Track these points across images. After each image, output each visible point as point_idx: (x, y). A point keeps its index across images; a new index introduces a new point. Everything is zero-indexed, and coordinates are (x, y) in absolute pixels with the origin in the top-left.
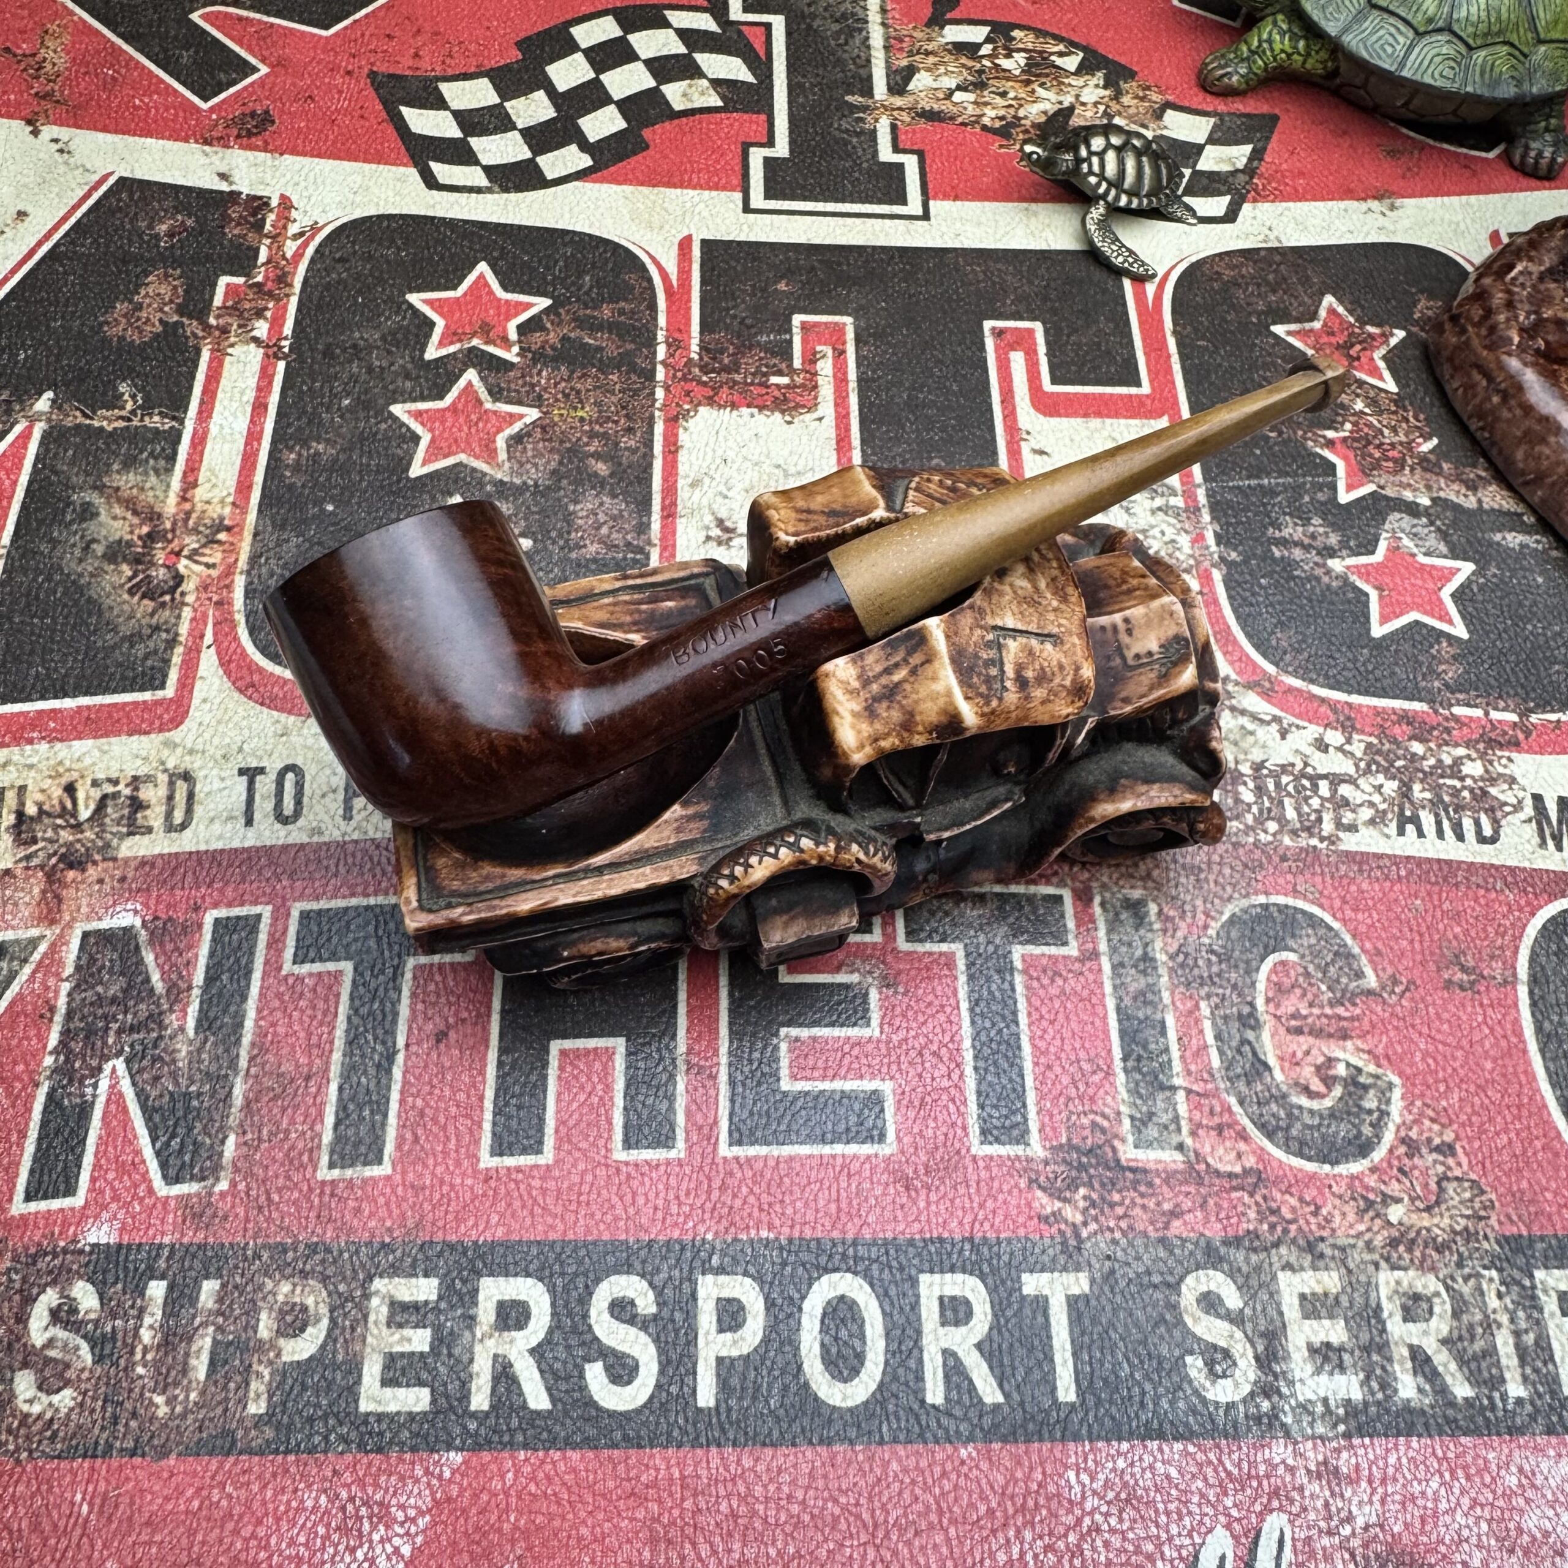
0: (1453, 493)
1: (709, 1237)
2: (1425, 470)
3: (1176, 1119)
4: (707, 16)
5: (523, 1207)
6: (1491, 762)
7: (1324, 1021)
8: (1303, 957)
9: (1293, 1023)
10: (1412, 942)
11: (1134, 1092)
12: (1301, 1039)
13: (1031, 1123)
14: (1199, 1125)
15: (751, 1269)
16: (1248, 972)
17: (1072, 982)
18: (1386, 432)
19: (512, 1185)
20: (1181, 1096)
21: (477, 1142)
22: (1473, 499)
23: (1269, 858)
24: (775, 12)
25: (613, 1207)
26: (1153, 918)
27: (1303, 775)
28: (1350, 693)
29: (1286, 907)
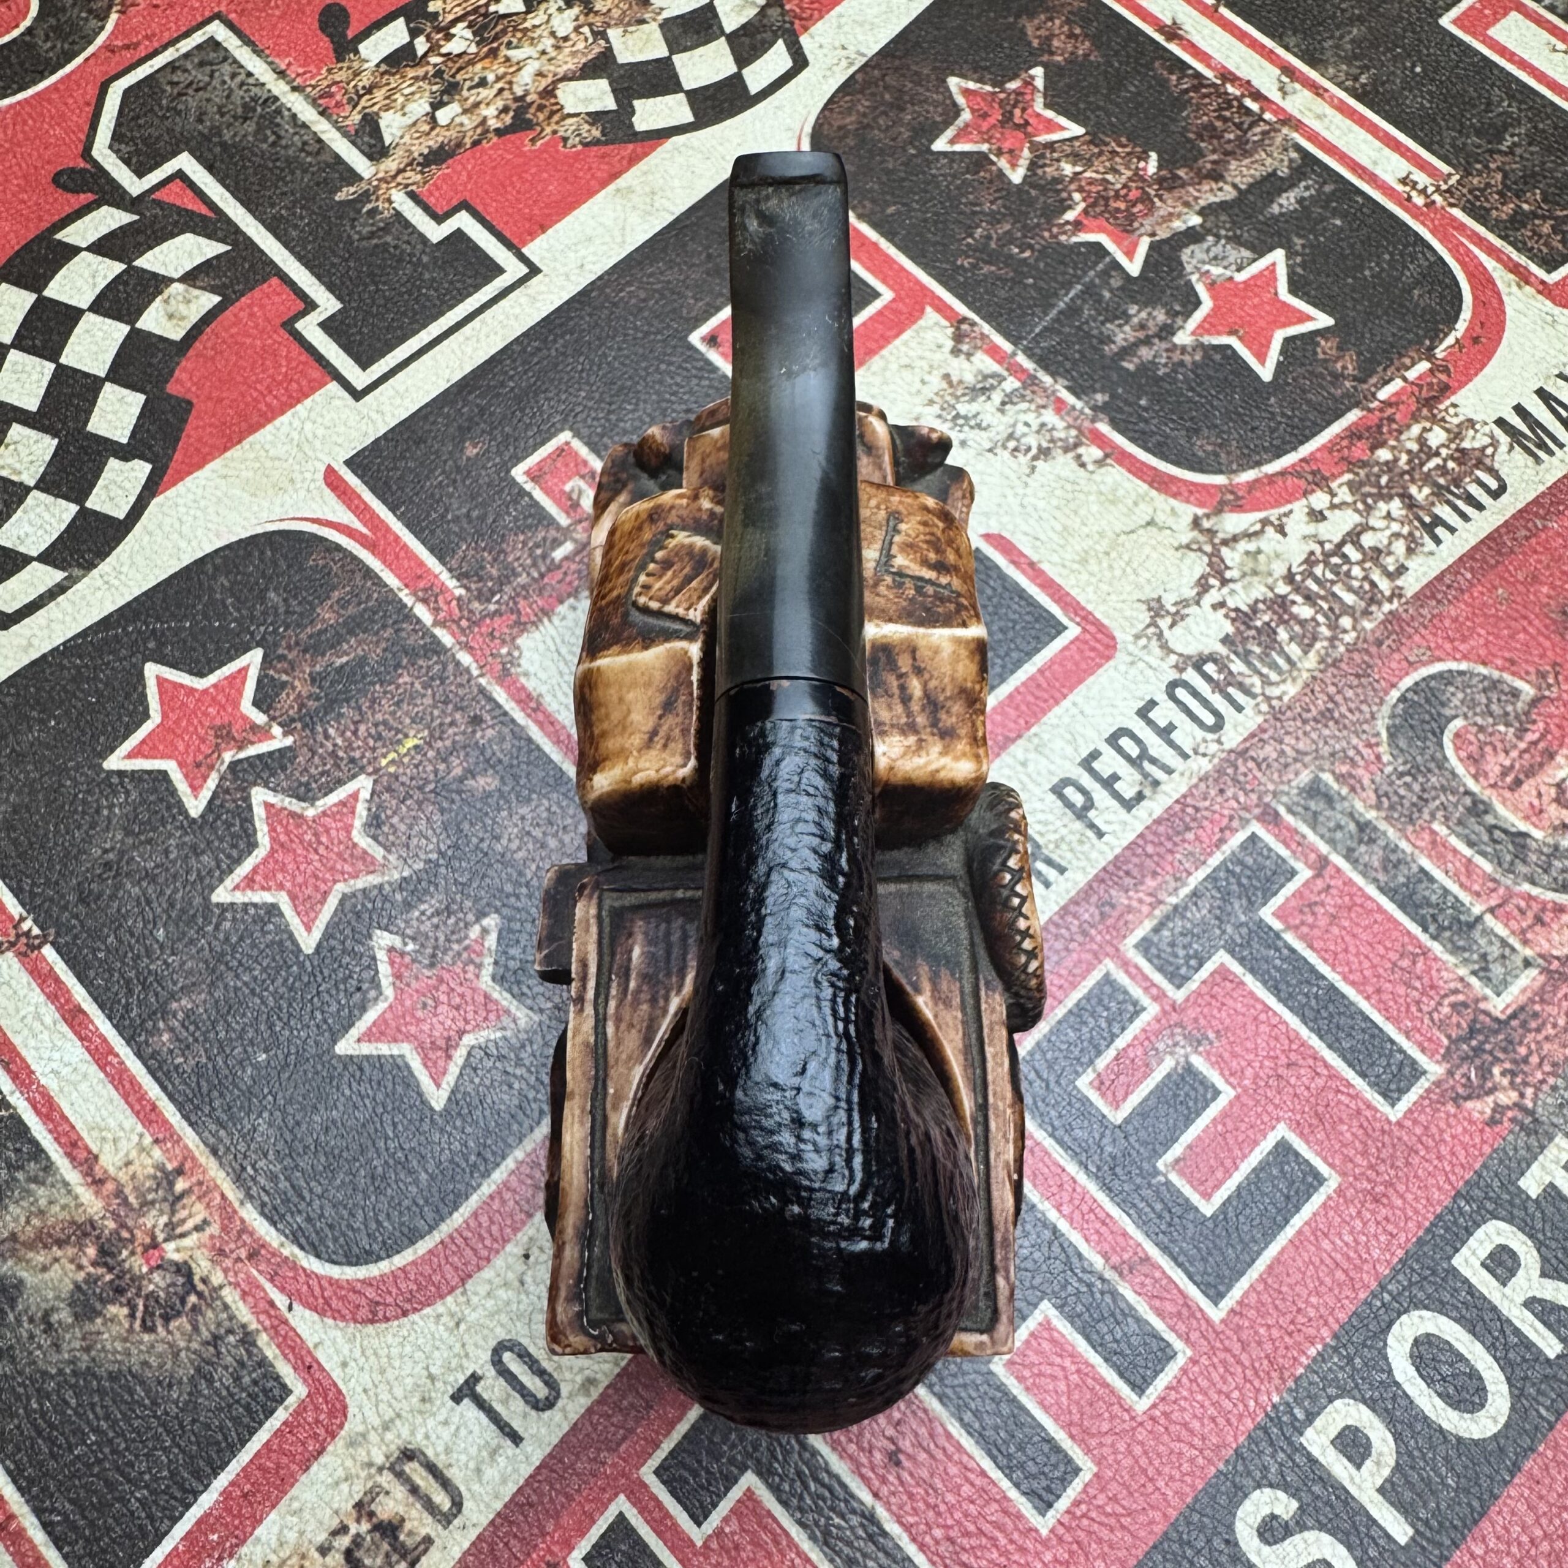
0: (1209, 194)
1: (1276, 1399)
2: (1169, 189)
3: (1504, 943)
4: (105, 209)
5: (1112, 1530)
6: (1443, 420)
7: (1527, 756)
8: (1466, 716)
9: (1508, 780)
10: (1524, 629)
11: (1456, 949)
12: (1525, 787)
14: (1523, 932)
15: (1332, 1391)
16: (1440, 767)
17: (1328, 900)
18: (1110, 177)
19: (1085, 1522)
20: (1489, 920)
21: (1019, 1516)
22: (1227, 188)
23: (1367, 651)
24: (174, 154)
25: (1180, 1454)
26: (1336, 786)
27: (1327, 555)
28: (1295, 449)
29: (1417, 684)
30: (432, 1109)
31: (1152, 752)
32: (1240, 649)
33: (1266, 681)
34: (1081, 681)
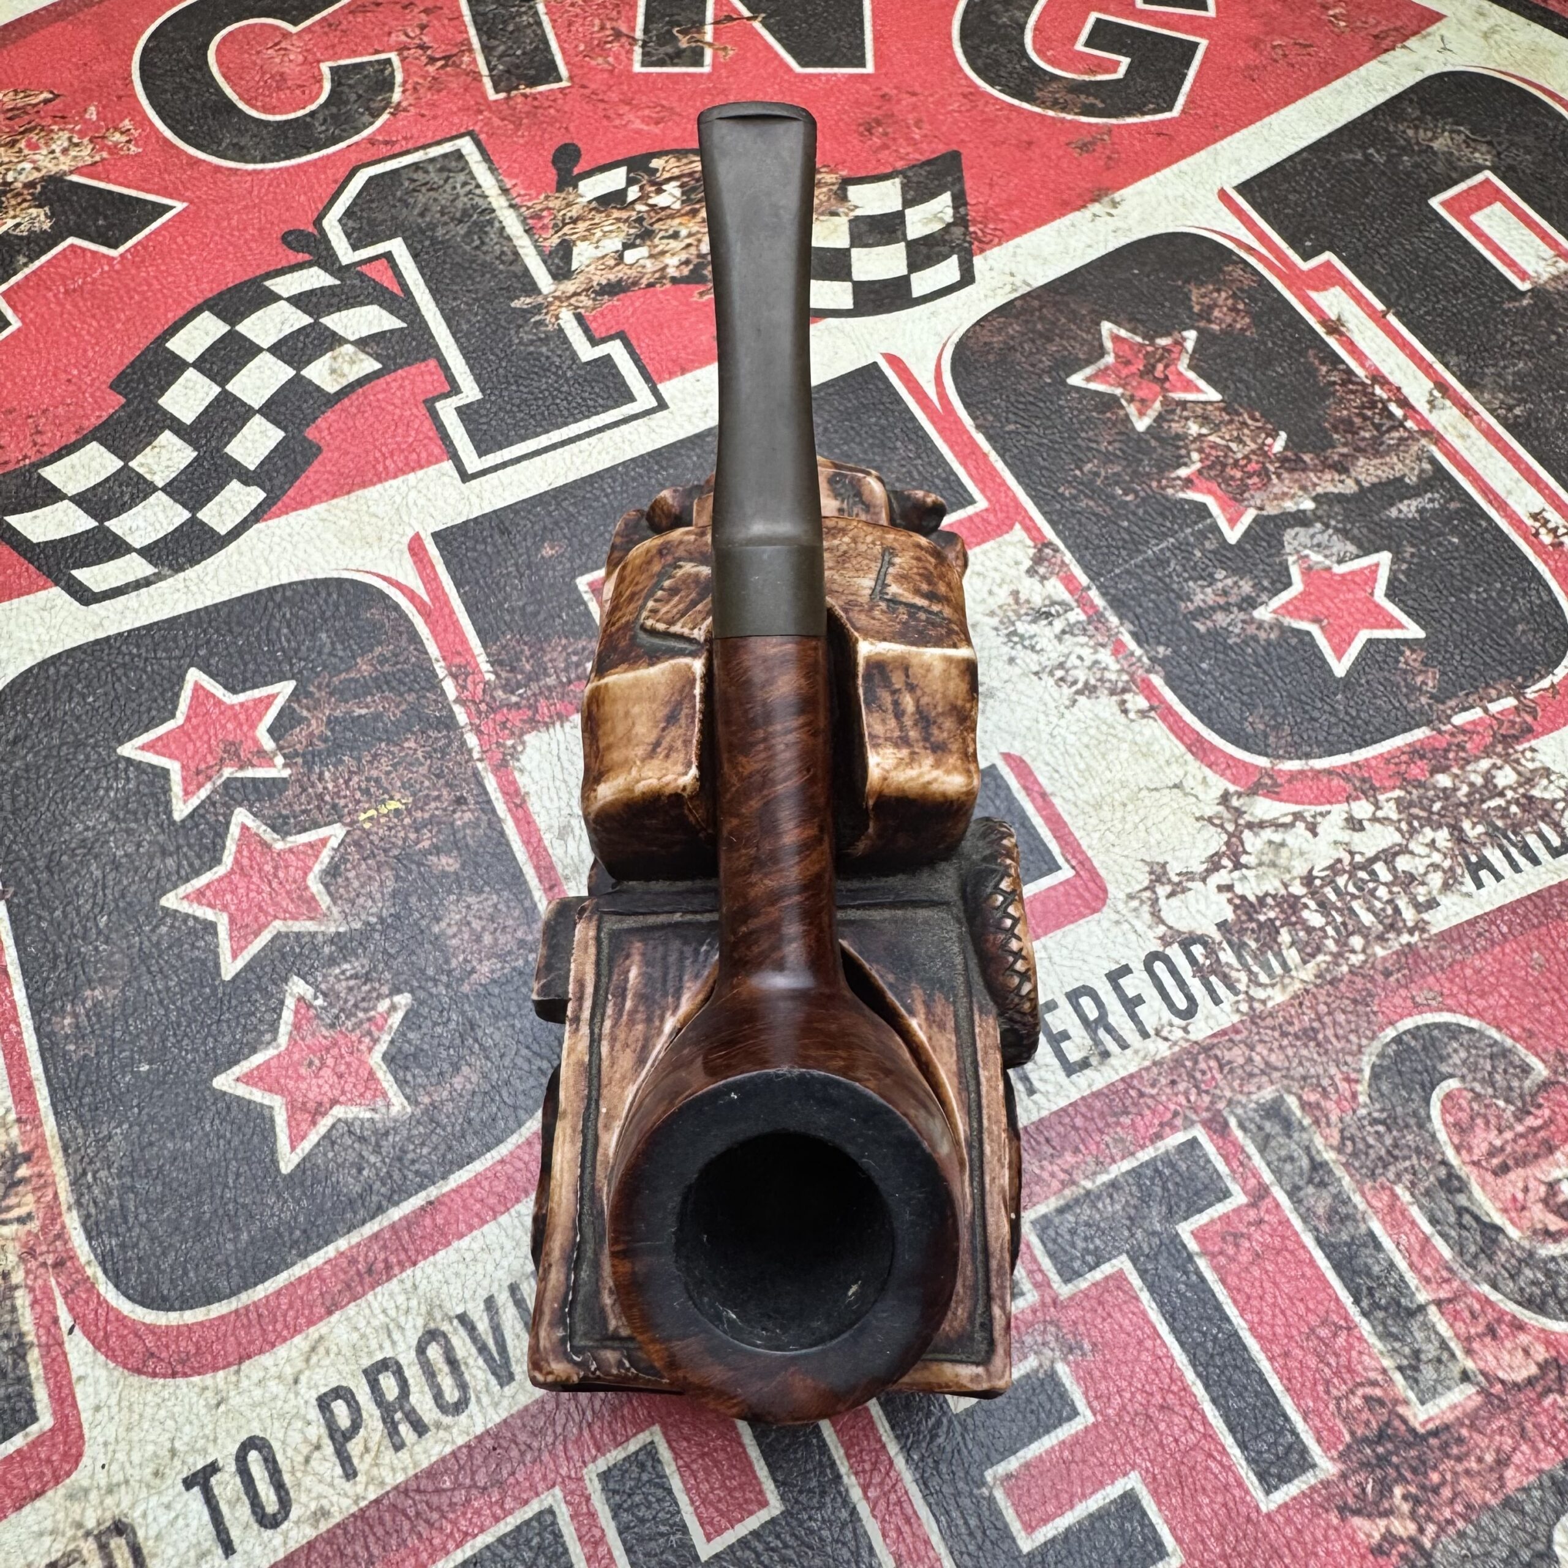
0: (1329, 484)
2: (1291, 470)
3: (1444, 1344)
4: (314, 269)
6: (1517, 761)
7: (1522, 1142)
8: (1463, 1078)
9: (1495, 1161)
10: (1553, 1003)
11: (1386, 1335)
12: (1512, 1176)
13: (1303, 1436)
14: (1469, 1339)
16: (1420, 1126)
17: (1257, 1236)
18: (1233, 446)
20: (1433, 1311)
22: (1350, 482)
23: (1372, 980)
24: (390, 237)
27: (1355, 867)
28: (1350, 751)
29: (1418, 1028)
30: (278, 1170)
31: (1112, 1020)
32: (1235, 939)
33: (1253, 980)
34: (1058, 926)
